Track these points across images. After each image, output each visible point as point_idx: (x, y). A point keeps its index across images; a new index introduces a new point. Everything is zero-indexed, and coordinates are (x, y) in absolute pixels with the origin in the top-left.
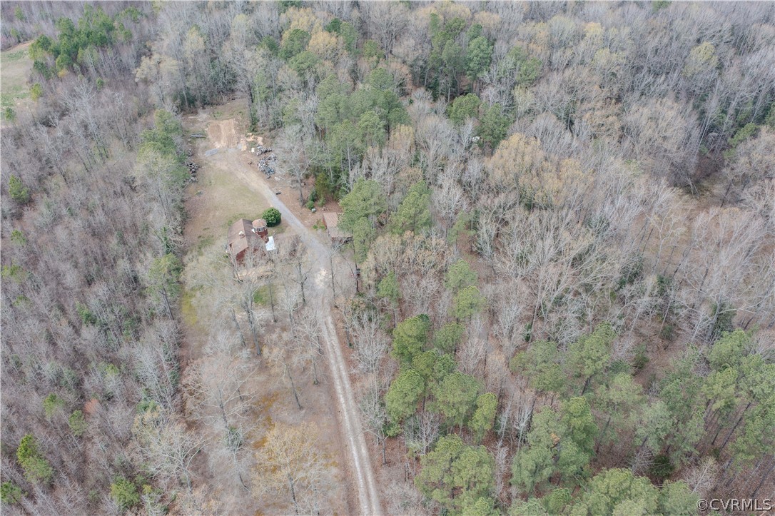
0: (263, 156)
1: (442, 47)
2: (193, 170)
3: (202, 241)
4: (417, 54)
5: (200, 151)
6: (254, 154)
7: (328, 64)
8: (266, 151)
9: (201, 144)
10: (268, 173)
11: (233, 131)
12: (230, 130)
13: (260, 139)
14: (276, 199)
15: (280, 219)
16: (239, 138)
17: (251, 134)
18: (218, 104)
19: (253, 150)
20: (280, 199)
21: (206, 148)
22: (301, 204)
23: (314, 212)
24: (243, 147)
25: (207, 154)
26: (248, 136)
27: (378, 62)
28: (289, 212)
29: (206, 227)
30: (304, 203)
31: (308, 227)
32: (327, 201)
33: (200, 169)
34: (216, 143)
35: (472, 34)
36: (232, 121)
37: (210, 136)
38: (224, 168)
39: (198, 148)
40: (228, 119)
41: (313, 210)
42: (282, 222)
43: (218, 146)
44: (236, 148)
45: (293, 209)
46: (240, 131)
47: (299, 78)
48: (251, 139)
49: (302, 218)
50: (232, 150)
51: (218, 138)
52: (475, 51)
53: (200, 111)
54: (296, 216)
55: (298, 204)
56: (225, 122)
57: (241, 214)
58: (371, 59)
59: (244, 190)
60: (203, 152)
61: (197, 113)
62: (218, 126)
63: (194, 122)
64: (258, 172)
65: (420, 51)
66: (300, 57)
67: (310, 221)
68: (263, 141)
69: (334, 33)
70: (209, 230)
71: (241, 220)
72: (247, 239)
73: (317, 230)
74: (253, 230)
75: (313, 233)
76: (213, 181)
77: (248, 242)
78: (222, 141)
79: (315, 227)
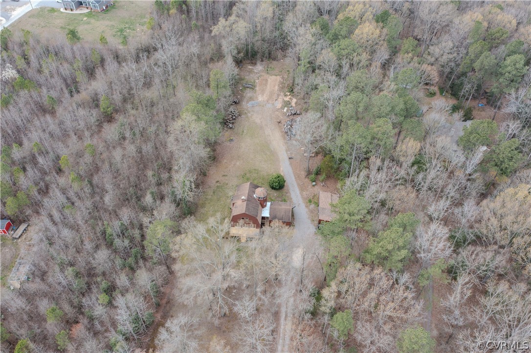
0: (292, 117)
1: (477, 56)
2: (234, 117)
3: (217, 186)
4: (451, 56)
5: (245, 100)
6: (285, 114)
8: (295, 114)
9: (248, 93)
10: (288, 134)
11: (277, 87)
12: (274, 86)
13: (294, 100)
14: (287, 162)
15: (284, 185)
16: (278, 95)
17: (289, 94)
18: (274, 59)
19: (286, 109)
20: (291, 164)
21: (251, 99)
22: (306, 174)
23: (314, 186)
24: (279, 105)
25: (250, 104)
26: (286, 96)
27: (412, 59)
28: (293, 178)
29: (224, 174)
30: (309, 173)
31: (304, 198)
32: (328, 177)
33: (239, 117)
34: (260, 96)
35: (512, 48)
36: (279, 78)
37: (257, 88)
38: (258, 121)
39: (245, 97)
40: (276, 75)
41: (314, 183)
42: (285, 188)
43: (260, 98)
44: (273, 104)
45: (297, 177)
46: (282, 89)
48: (287, 99)
49: (302, 188)
50: (269, 106)
51: (263, 92)
52: (509, 68)
53: (259, 63)
54: (298, 185)
55: (303, 174)
56: (274, 77)
57: (255, 170)
58: (406, 55)
59: (266, 147)
60: (248, 102)
61: (255, 64)
62: (267, 80)
63: (251, 72)
64: (282, 132)
65: (455, 54)
66: (343, 43)
67: (308, 193)
68: (296, 103)
70: (226, 178)
71: (249, 183)
72: (247, 205)
73: (310, 204)
74: (255, 196)
75: (307, 207)
76: (245, 131)
77: (246, 207)
78: (265, 95)
79: (310, 201)
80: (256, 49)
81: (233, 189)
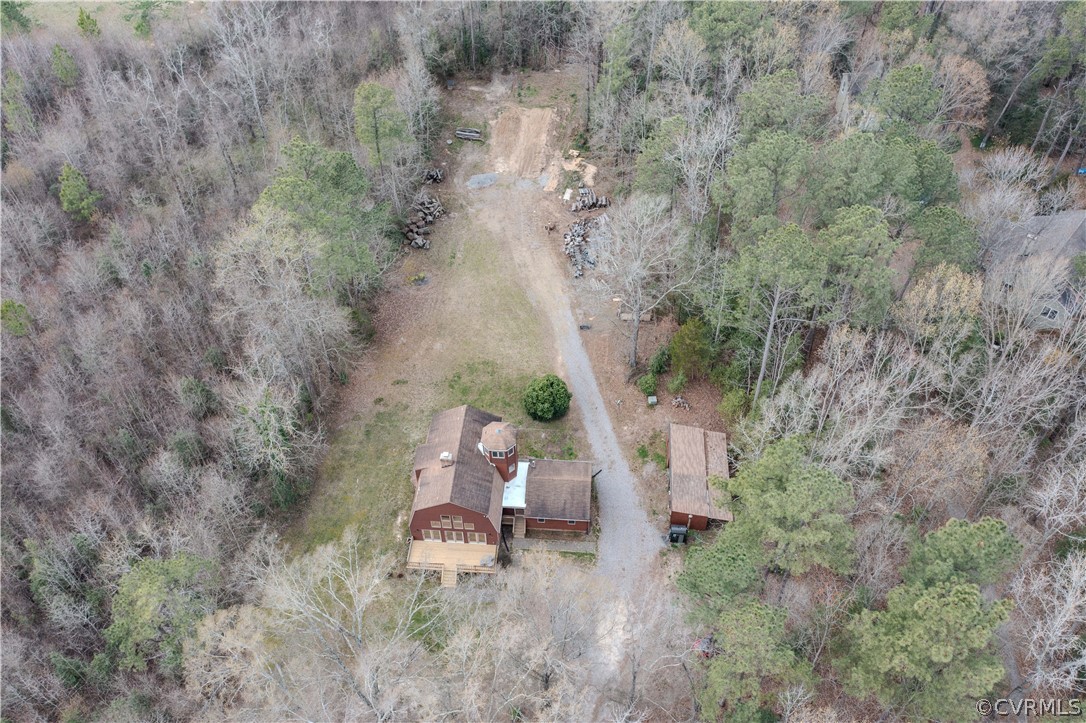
0: (585, 214)
2: (430, 218)
3: (379, 415)
4: (1013, 37)
5: (461, 172)
6: (566, 206)
7: (787, 34)
8: (594, 205)
9: (470, 155)
10: (576, 260)
11: (544, 138)
12: (538, 135)
13: (591, 170)
14: (575, 339)
15: (567, 408)
16: (549, 158)
17: (576, 153)
18: (538, 68)
19: (568, 194)
20: (586, 344)
21: (476, 168)
22: (629, 372)
23: (652, 406)
24: (550, 182)
26: (568, 158)
27: (911, 46)
28: (594, 386)
29: (401, 378)
30: (637, 369)
31: (624, 445)
32: (693, 380)
33: (445, 217)
34: (500, 159)
36: (549, 115)
37: (493, 141)
38: (494, 226)
39: (459, 165)
40: (543, 107)
41: (652, 399)
42: (571, 415)
43: (501, 167)
44: (535, 181)
45: (605, 380)
46: (557, 141)
48: (571, 166)
49: (619, 415)
50: (525, 185)
51: (508, 150)
53: (497, 77)
54: (608, 404)
55: (621, 371)
56: (537, 112)
57: (485, 363)
58: (896, 35)
59: (516, 302)
60: (467, 177)
61: (489, 80)
62: (518, 120)
63: (476, 99)
64: (559, 255)
65: (1025, 33)
67: (636, 428)
68: (595, 177)
70: (404, 389)
71: (463, 409)
72: (457, 476)
73: (644, 463)
74: (480, 446)
75: (634, 470)
76: (459, 255)
77: (455, 485)
78: (513, 158)
79: (643, 453)
80: (489, 39)
81: (421, 420)
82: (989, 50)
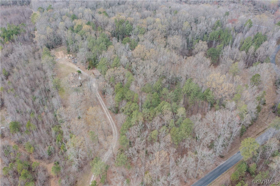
0: (73, 59)
1: (119, 27)
5: (54, 60)
6: (70, 59)
7: (89, 33)
9: (55, 58)
10: (75, 63)
11: (63, 54)
13: (71, 55)
14: (79, 69)
16: (65, 56)
17: (68, 54)
19: (70, 58)
23: (90, 71)
24: (67, 58)
25: (56, 60)
27: (102, 32)
30: (87, 69)
32: (93, 68)
33: (55, 64)
35: (126, 23)
36: (62, 52)
37: (56, 56)
38: (62, 63)
43: (59, 58)
44: (65, 58)
46: (65, 54)
47: (81, 37)
48: (68, 56)
50: (63, 59)
51: (59, 56)
52: (128, 27)
54: (85, 72)
55: (85, 69)
56: (60, 52)
58: (100, 31)
59: (69, 68)
62: (58, 53)
64: (72, 63)
65: (113, 29)
66: (81, 32)
67: (89, 73)
68: (72, 56)
69: (89, 25)
78: (60, 57)
82: (111, 31)
